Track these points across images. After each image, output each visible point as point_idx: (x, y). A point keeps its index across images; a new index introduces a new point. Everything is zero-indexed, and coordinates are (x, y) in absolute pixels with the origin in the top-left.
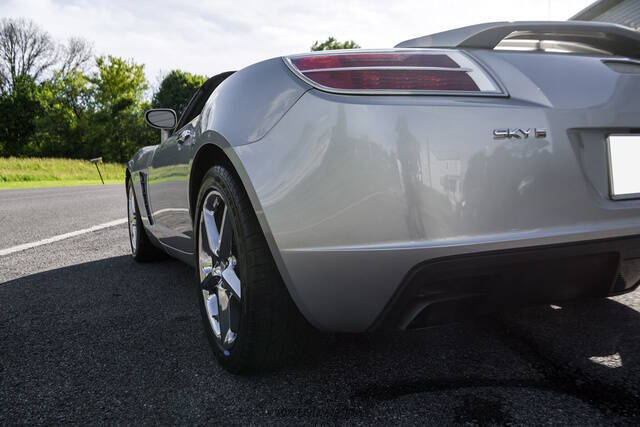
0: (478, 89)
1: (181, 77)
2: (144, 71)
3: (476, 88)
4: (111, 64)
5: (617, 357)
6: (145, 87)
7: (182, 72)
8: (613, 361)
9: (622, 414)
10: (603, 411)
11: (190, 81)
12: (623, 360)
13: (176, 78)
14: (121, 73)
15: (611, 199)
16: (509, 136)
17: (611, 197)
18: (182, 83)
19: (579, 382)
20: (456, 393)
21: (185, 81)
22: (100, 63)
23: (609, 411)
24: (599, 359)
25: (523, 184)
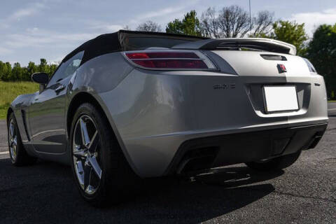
2: (304, 28)
3: (207, 67)
4: (281, 26)
6: (305, 39)
7: (327, 25)
13: (323, 30)
14: (287, 31)
18: (327, 33)
21: (330, 31)
22: (275, 26)
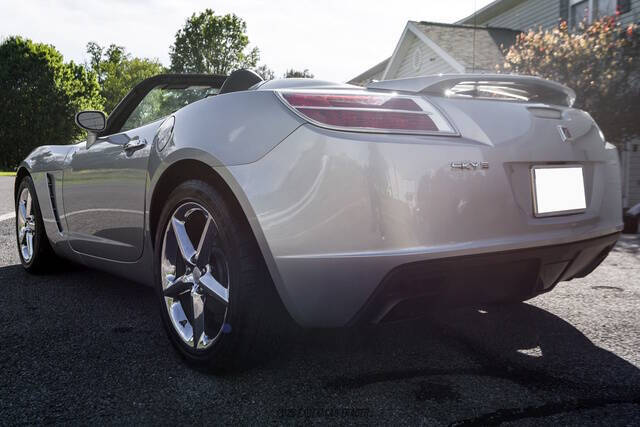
0: (437, 129)
1: (22, 44)
3: (435, 128)
5: (538, 349)
7: (24, 40)
8: (536, 352)
9: (544, 389)
10: (530, 388)
11: (34, 50)
12: (543, 353)
13: (16, 46)
15: (535, 217)
16: (462, 168)
17: (535, 216)
18: (23, 53)
19: (510, 369)
20: (413, 380)
21: (27, 50)
23: (534, 388)
24: (524, 352)
25: (461, 203)
